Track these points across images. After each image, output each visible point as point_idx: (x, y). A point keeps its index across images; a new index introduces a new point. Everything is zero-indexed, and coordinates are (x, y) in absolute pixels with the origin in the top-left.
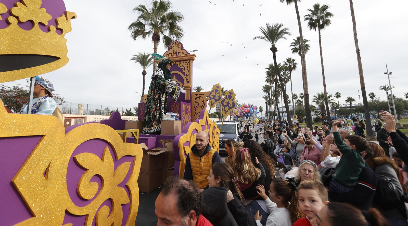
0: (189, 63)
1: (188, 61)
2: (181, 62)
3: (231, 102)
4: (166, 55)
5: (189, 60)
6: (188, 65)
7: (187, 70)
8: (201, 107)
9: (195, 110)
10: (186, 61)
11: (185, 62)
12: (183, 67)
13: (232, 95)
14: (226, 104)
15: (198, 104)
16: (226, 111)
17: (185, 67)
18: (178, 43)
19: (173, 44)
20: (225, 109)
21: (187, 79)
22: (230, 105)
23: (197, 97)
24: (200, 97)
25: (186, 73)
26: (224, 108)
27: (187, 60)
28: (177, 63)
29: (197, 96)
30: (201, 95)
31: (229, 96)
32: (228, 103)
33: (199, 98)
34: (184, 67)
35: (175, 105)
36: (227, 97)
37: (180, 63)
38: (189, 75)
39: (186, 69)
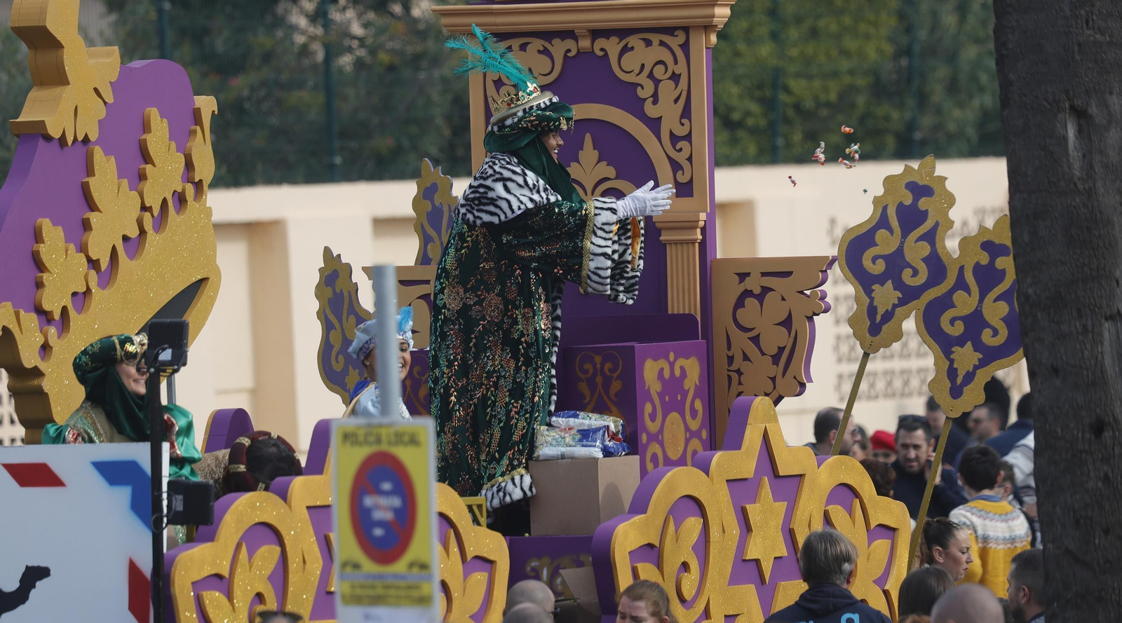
0: (685, 47)
1: (681, 38)
2: (633, 41)
5: (686, 29)
6: (681, 68)
7: (676, 101)
8: (776, 359)
9: (735, 376)
10: (667, 39)
11: (656, 42)
12: (642, 79)
14: (958, 329)
15: (756, 340)
17: (657, 82)
20: (952, 361)
21: (676, 166)
23: (747, 293)
24: (766, 290)
25: (671, 123)
27: (670, 31)
28: (601, 43)
30: (769, 282)
31: (978, 269)
33: (760, 298)
34: (651, 75)
35: (598, 366)
36: (970, 278)
37: (625, 49)
38: (688, 137)
39: (667, 90)
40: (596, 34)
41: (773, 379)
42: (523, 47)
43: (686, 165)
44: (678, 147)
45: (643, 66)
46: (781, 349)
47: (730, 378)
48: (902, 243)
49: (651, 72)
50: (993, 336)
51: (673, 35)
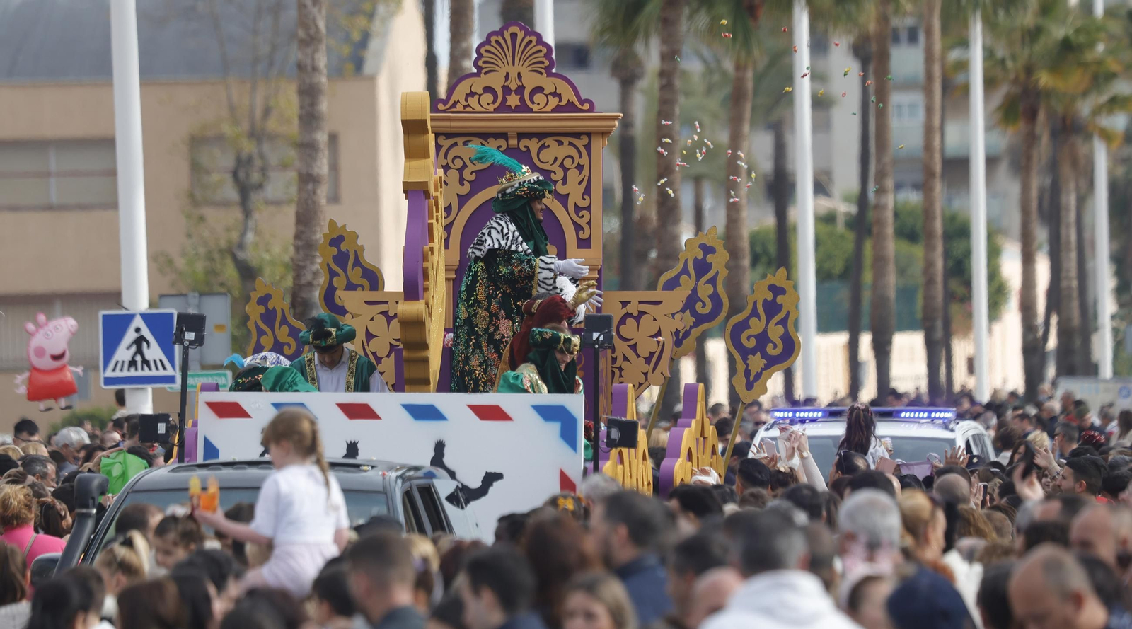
0: (588, 147)
1: (585, 140)
2: (549, 141)
3: (775, 332)
4: (467, 96)
5: (589, 135)
7: (580, 183)
8: (648, 360)
10: (575, 141)
12: (556, 167)
13: (780, 299)
15: (633, 347)
16: (753, 374)
18: (527, 39)
19: (500, 39)
20: (747, 365)
21: (578, 227)
22: (770, 346)
23: (628, 315)
24: (642, 313)
25: (576, 197)
26: (745, 359)
27: (577, 135)
28: (524, 142)
29: (629, 308)
30: (644, 307)
32: (763, 339)
34: (562, 165)
37: (543, 147)
38: (589, 208)
39: (573, 175)
40: (521, 136)
41: (646, 374)
42: (465, 143)
43: (586, 227)
44: (580, 215)
45: (556, 159)
46: (652, 354)
47: (613, 373)
48: (696, 284)
49: (562, 163)
50: (774, 349)
51: (579, 139)
